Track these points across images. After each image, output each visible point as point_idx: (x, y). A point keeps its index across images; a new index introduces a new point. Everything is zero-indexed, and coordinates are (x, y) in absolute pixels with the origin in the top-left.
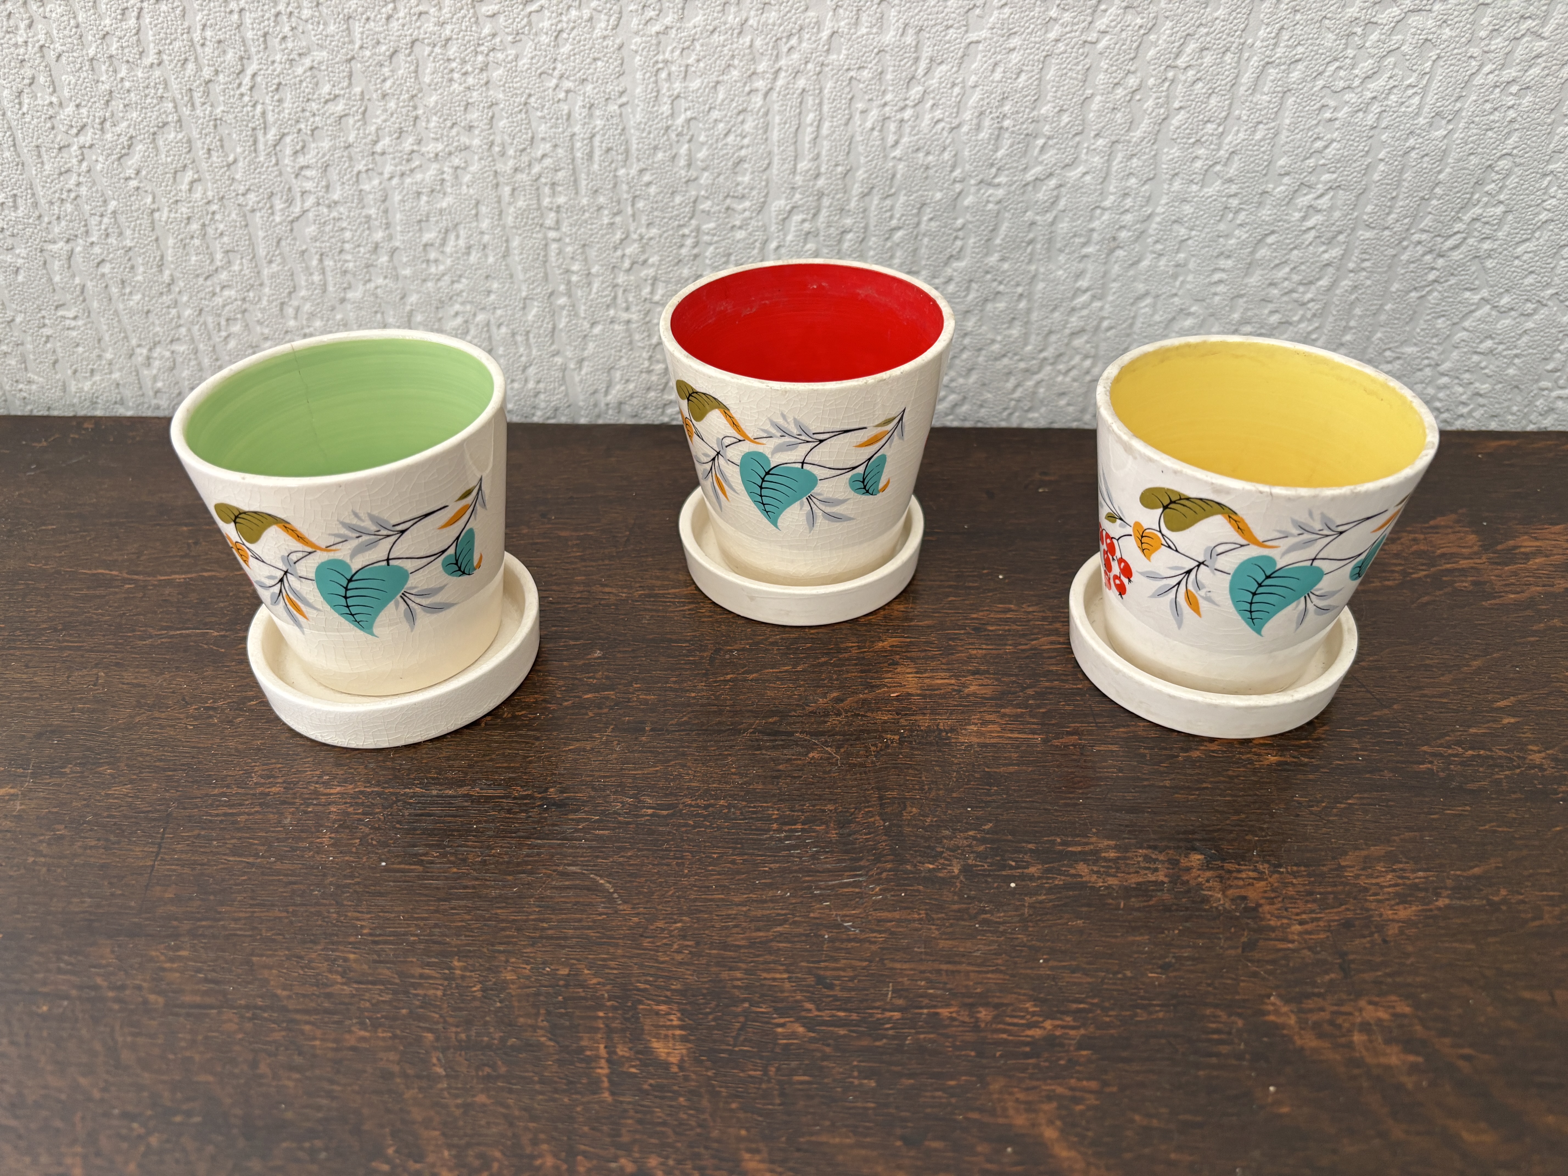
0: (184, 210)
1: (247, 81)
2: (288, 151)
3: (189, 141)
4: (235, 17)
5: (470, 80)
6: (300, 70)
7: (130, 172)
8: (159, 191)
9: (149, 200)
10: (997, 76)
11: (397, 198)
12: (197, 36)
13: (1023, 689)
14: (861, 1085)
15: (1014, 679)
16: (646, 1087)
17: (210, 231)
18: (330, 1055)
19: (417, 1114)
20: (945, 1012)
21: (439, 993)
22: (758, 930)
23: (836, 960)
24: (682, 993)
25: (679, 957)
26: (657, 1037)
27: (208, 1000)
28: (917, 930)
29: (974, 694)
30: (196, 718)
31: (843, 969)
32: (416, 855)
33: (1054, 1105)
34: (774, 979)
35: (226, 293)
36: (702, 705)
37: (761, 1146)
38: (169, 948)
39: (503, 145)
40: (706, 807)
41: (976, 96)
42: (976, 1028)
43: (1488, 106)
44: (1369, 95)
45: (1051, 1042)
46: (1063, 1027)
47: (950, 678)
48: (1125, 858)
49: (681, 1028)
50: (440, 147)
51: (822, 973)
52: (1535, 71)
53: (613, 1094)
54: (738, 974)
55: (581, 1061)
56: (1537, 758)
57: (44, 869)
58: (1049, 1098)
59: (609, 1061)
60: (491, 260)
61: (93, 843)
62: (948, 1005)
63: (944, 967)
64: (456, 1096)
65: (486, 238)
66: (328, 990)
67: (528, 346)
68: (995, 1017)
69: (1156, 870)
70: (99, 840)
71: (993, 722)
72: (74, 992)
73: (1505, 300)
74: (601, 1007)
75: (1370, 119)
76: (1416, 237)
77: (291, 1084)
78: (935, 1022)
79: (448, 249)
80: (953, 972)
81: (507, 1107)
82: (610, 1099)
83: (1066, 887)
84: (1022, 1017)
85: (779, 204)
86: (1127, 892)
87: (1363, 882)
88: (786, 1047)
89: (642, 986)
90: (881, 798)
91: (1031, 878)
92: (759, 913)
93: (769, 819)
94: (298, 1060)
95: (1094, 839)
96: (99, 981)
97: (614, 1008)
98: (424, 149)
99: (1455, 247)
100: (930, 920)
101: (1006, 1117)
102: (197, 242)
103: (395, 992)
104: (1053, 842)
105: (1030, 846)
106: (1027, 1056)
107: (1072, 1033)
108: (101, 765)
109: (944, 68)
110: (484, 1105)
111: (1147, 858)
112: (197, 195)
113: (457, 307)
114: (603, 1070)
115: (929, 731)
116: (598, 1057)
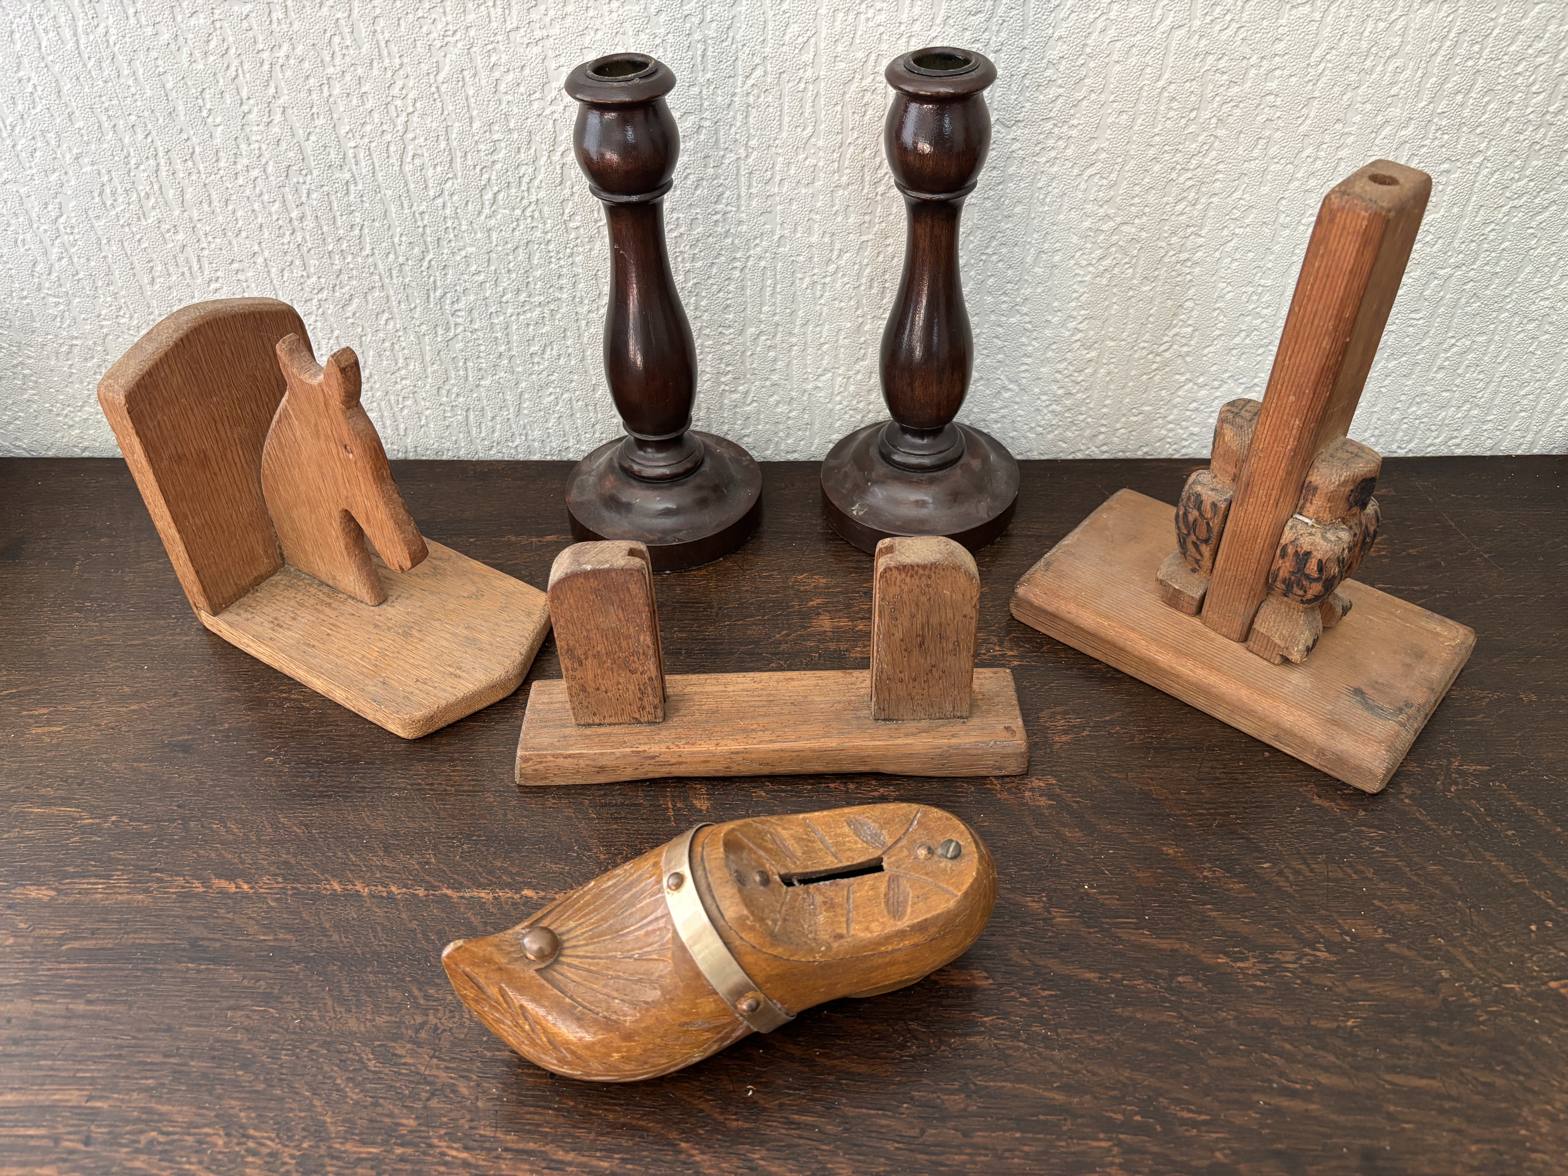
0: (381, 335)
1: (425, 264)
2: (448, 302)
3: (388, 297)
4: (421, 230)
5: (562, 262)
6: (458, 258)
7: (349, 314)
8: (366, 325)
9: (360, 329)
10: (880, 259)
11: (514, 327)
12: (396, 240)
17: (397, 347)
35: (404, 382)
39: (581, 297)
41: (868, 270)
43: (1174, 273)
44: (1102, 268)
50: (542, 298)
52: (1199, 254)
60: (573, 363)
65: (570, 350)
67: (596, 411)
73: (1201, 380)
75: (1104, 281)
76: (1142, 345)
79: (546, 357)
85: (752, 330)
99: (1166, 351)
102: (388, 353)
109: (848, 255)
112: (390, 326)
113: (551, 390)
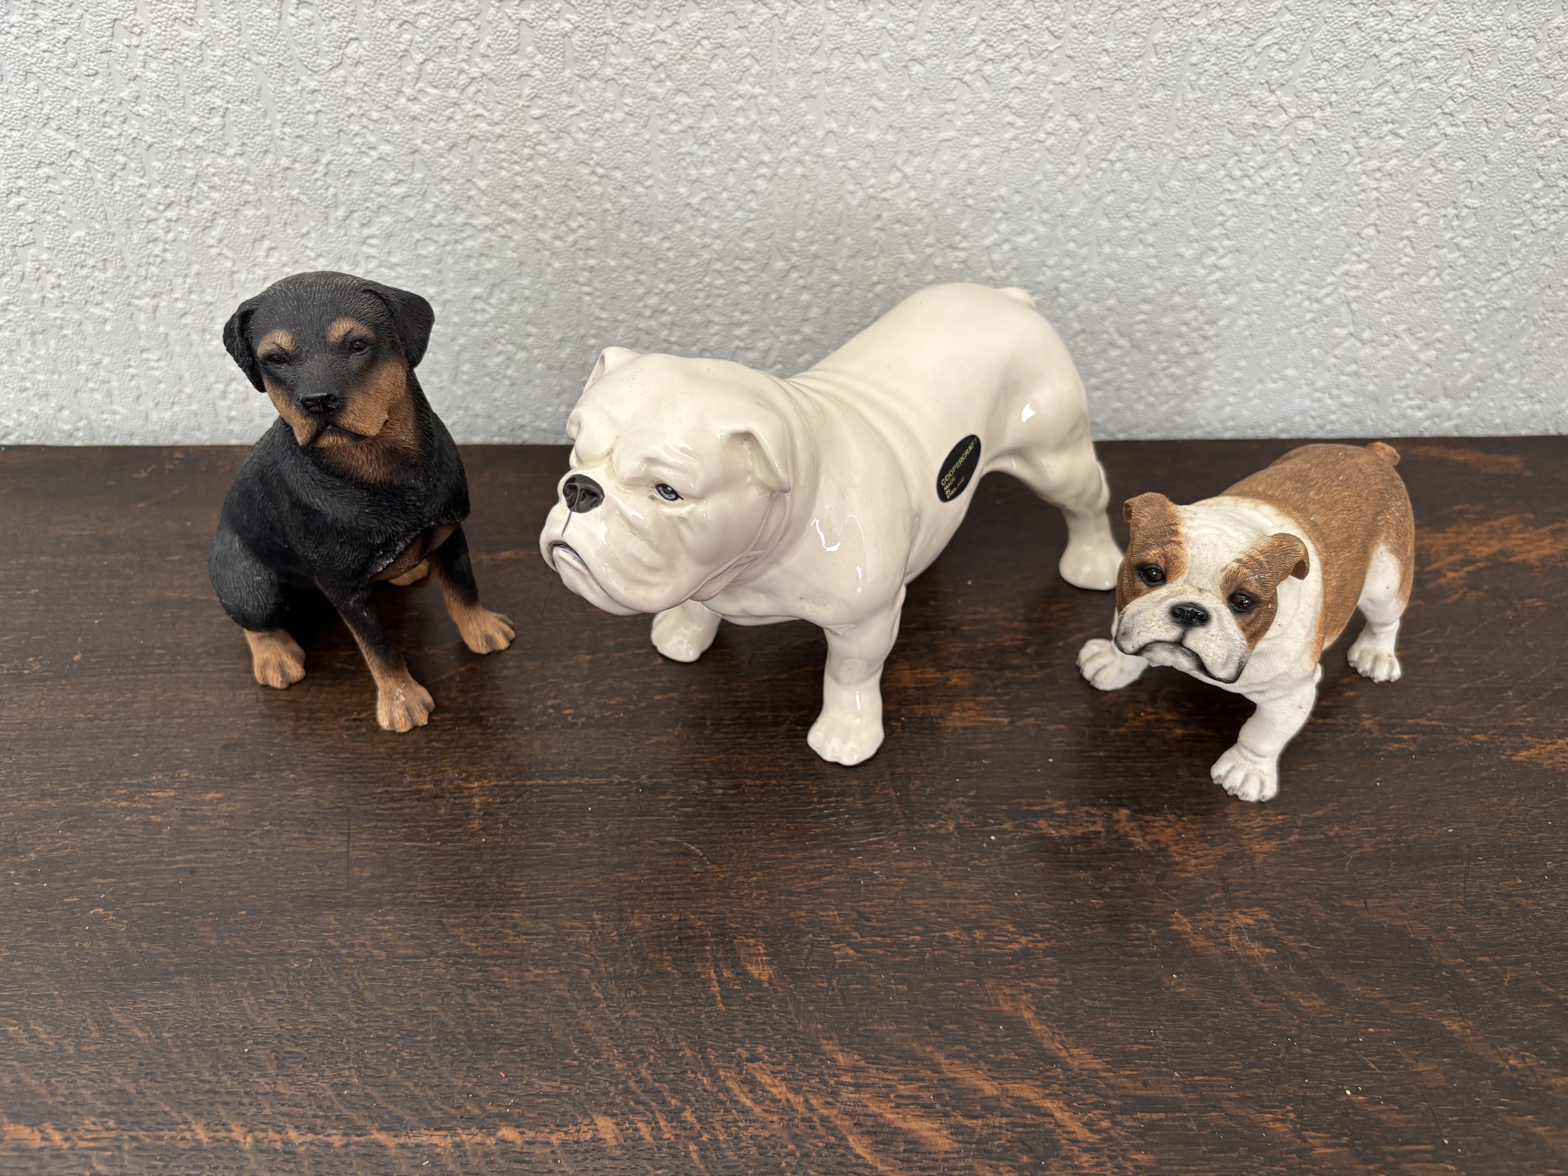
13: (992, 681)
14: (897, 989)
15: (984, 672)
16: (747, 998)
18: (517, 987)
19: (589, 1025)
20: (951, 934)
21: (588, 939)
22: (812, 879)
23: (871, 900)
24: (764, 929)
25: (758, 903)
26: (751, 962)
27: (419, 952)
28: (926, 874)
29: (956, 686)
30: (348, 728)
31: (877, 906)
32: (549, 834)
33: (1030, 995)
34: (828, 916)
36: (748, 702)
37: (834, 1035)
38: (377, 914)
40: (762, 787)
42: (973, 944)
45: (1026, 952)
46: (1032, 941)
47: (936, 672)
48: (1073, 814)
49: (767, 955)
51: (861, 909)
53: (724, 1005)
54: (802, 914)
55: (699, 983)
56: (1367, 724)
57: (263, 858)
58: (1027, 992)
59: (718, 982)
61: (296, 835)
62: (953, 929)
63: (948, 901)
64: (615, 1012)
66: (505, 941)
68: (986, 936)
69: (1095, 823)
70: (299, 832)
71: (971, 709)
72: (315, 952)
74: (706, 943)
77: (495, 1009)
78: (945, 942)
80: (954, 905)
81: (652, 1018)
82: (723, 1008)
83: (1031, 838)
84: (1005, 936)
86: (1076, 840)
87: (1241, 824)
88: (842, 965)
89: (734, 925)
90: (892, 774)
91: (1006, 832)
92: (811, 867)
93: (810, 794)
94: (496, 992)
95: (1049, 800)
96: (331, 941)
97: (718, 944)
98: (475, 222)
100: (936, 867)
101: (998, 1005)
103: (555, 940)
104: (1020, 804)
105: (1005, 807)
106: (1009, 963)
107: (1040, 945)
108: (283, 771)
110: (635, 1017)
111: (1089, 814)
114: (716, 989)
115: (923, 718)
116: (710, 979)
